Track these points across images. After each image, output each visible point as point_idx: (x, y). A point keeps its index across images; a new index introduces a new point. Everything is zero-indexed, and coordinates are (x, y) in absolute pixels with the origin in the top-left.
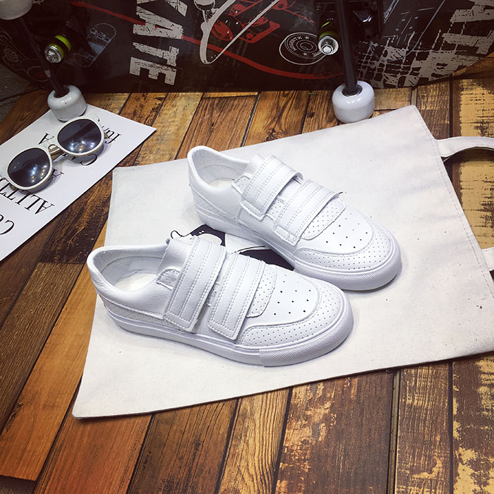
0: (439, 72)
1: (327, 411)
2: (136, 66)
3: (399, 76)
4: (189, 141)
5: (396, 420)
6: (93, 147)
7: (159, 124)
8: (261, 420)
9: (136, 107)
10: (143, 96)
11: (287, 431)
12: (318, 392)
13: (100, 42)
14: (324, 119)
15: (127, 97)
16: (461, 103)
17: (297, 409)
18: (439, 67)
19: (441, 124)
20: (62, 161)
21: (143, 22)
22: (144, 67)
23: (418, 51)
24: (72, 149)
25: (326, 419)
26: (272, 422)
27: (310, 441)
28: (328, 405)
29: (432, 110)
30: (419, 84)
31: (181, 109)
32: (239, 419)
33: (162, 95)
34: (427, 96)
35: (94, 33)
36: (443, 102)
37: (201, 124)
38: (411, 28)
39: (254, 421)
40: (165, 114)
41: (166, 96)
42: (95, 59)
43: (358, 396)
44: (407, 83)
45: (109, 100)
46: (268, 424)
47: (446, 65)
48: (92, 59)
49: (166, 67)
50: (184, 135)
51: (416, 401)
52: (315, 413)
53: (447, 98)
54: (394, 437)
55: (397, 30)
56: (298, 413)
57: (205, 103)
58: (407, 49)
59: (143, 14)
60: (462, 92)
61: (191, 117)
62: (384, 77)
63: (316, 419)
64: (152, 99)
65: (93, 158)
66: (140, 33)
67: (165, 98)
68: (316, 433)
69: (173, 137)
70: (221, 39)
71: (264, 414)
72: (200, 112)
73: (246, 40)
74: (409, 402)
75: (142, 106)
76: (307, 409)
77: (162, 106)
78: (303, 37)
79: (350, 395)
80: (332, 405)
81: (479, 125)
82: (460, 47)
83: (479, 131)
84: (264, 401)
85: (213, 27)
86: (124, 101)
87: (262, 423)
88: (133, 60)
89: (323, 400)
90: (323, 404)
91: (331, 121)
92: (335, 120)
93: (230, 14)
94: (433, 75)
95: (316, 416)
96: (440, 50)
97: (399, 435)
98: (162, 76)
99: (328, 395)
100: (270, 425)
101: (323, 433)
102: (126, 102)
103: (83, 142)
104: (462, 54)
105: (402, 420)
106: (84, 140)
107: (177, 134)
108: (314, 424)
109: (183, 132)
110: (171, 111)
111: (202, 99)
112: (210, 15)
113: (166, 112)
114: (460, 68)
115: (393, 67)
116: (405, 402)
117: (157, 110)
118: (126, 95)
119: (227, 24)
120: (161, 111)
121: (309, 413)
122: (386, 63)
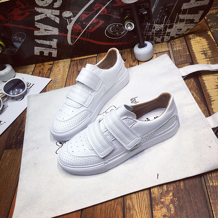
0: (179, 33)
1: (171, 197)
2: (37, 50)
3: (161, 37)
4: (69, 81)
5: (207, 195)
6: (22, 92)
7: (53, 76)
8: (139, 209)
9: (40, 69)
10: (42, 64)
11: (153, 212)
12: (164, 188)
13: (18, 42)
14: (131, 61)
15: (34, 66)
16: (192, 44)
17: (156, 199)
18: (179, 31)
19: (186, 55)
20: (7, 100)
21: (39, 29)
22: (41, 51)
23: (169, 24)
24: (11, 94)
25: (172, 201)
26: (145, 209)
27: (167, 215)
28: (171, 194)
29: (180, 50)
30: (171, 40)
31: (62, 67)
32: (127, 211)
33: (52, 63)
34: (176, 44)
35: (15, 38)
36: (184, 46)
37: (73, 72)
38: (165, 14)
39: (135, 210)
40: (55, 71)
41: (54, 63)
42: (17, 50)
43: (185, 187)
44: (165, 40)
45: (26, 69)
46: (143, 210)
47: (182, 29)
48: (16, 50)
49: (52, 49)
50: (66, 79)
51: (214, 183)
52: (166, 199)
53: (185, 43)
54: (209, 204)
55: (158, 16)
56: (157, 201)
57: (73, 63)
58: (164, 24)
59: (38, 25)
60: (191, 40)
61: (68, 70)
62: (154, 39)
63: (167, 203)
64: (47, 65)
65: (22, 97)
66: (38, 34)
67: (53, 64)
68: (169, 210)
69: (61, 80)
71: (140, 205)
72: (71, 67)
73: (89, 31)
74: (211, 184)
75: (43, 69)
76: (161, 198)
77: (52, 67)
78: (116, 25)
79: (180, 187)
80: (173, 194)
81: (203, 52)
82: (187, 20)
83: (204, 55)
84: (138, 198)
85: (73, 27)
86: (34, 68)
87: (140, 211)
88: (36, 48)
89: (168, 192)
90: (168, 194)
91: (135, 61)
92: (136, 61)
93: (80, 19)
94: (176, 35)
95: (167, 201)
96: (178, 23)
97: (211, 202)
98: (50, 54)
99: (170, 189)
100: (144, 211)
101: (173, 209)
102: (35, 68)
103: (16, 90)
104: (188, 23)
105: (211, 194)
106: (17, 88)
107: (62, 78)
108: (167, 205)
109: (65, 77)
110: (57, 69)
111: (71, 61)
112: (71, 21)
113: (55, 69)
114: (188, 30)
115: (158, 34)
116: (209, 185)
117: (50, 70)
118: (34, 65)
119: (79, 24)
120: (52, 70)
121: (162, 200)
122: (155, 32)
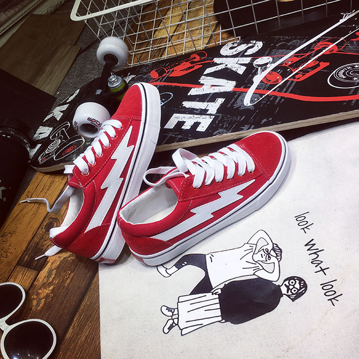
70: (269, 84)
73: (295, 80)
78: (353, 67)
85: (265, 77)
93: (284, 65)
119: (278, 73)
